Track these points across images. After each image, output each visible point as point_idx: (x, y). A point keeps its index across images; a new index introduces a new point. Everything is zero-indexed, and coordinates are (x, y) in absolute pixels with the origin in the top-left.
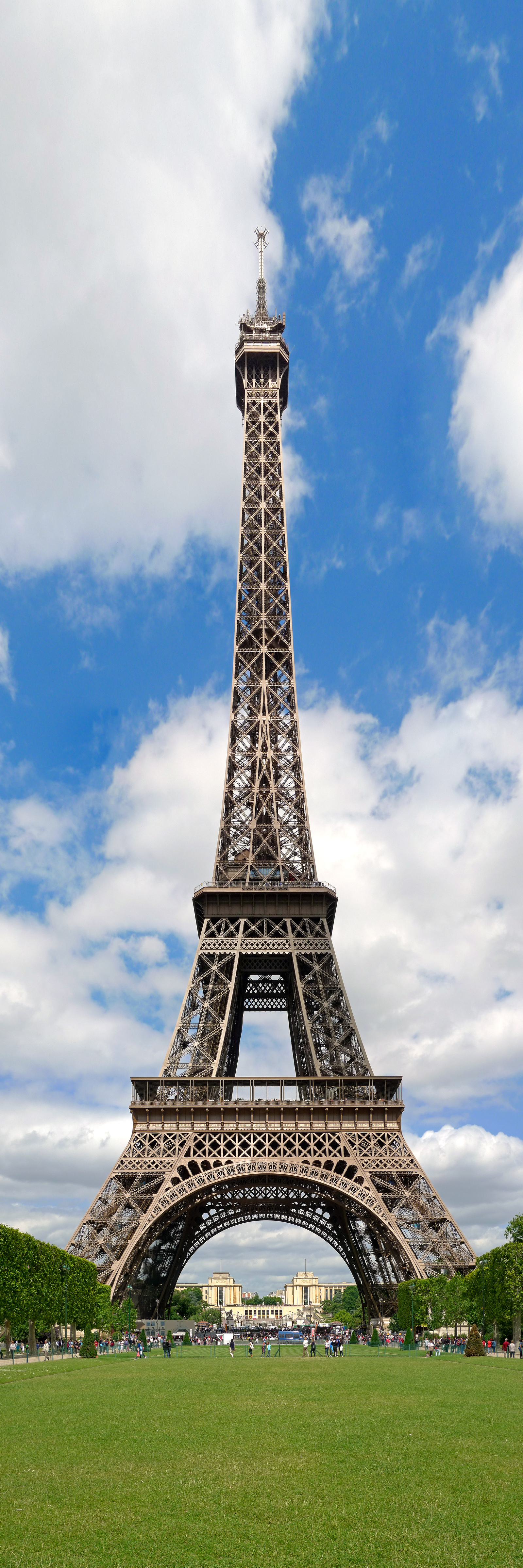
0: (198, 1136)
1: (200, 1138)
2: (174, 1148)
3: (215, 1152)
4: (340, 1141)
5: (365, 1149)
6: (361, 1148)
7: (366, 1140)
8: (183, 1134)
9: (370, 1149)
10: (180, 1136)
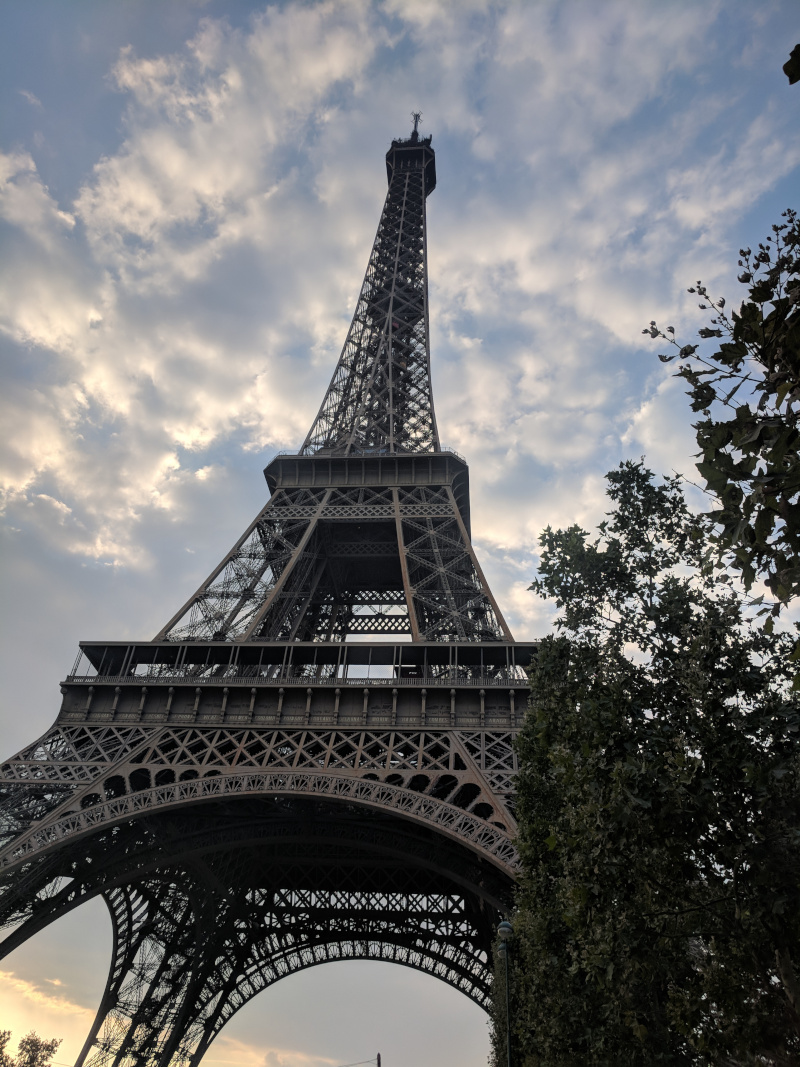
0: (171, 733)
1: (174, 736)
2: (117, 748)
3: (193, 757)
4: (448, 745)
5: (499, 757)
6: (491, 756)
7: (503, 744)
8: (144, 729)
9: (510, 758)
10: (138, 731)
